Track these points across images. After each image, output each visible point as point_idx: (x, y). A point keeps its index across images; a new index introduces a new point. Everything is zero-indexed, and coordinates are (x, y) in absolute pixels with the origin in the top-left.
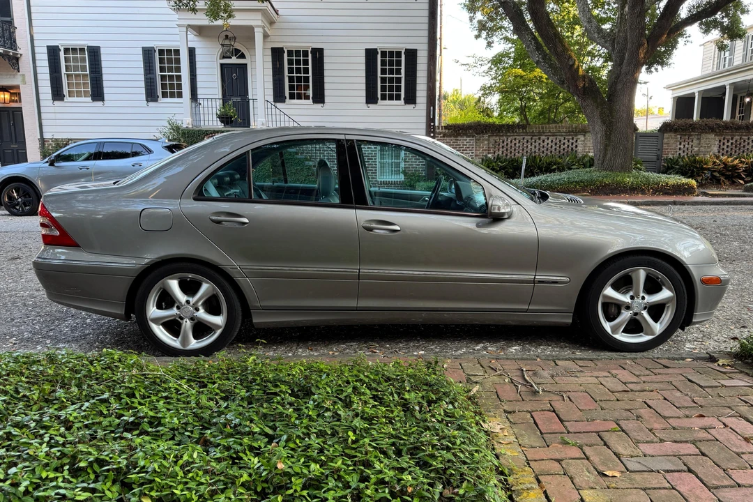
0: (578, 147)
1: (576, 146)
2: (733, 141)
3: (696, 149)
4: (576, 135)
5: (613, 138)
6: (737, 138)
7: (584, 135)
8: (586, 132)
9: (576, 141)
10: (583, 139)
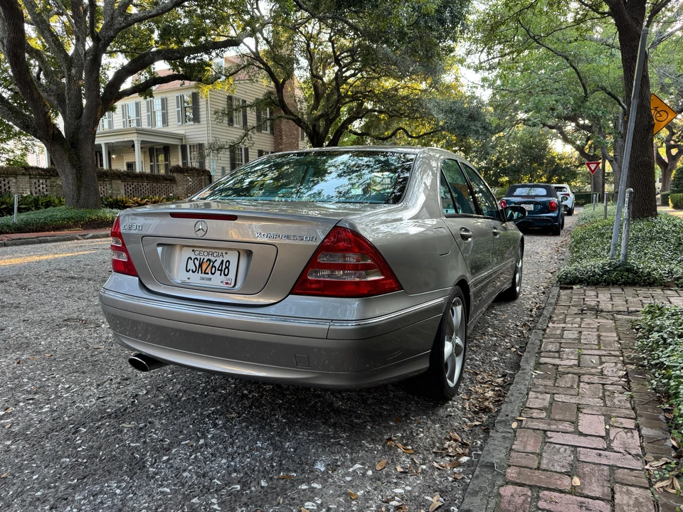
0: (11, 189)
1: (9, 188)
2: (133, 186)
3: (110, 192)
4: (7, 177)
5: (84, 180)
6: (135, 184)
7: (16, 178)
8: (17, 175)
9: (8, 183)
10: (15, 180)
